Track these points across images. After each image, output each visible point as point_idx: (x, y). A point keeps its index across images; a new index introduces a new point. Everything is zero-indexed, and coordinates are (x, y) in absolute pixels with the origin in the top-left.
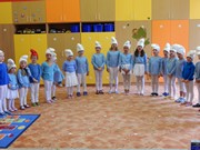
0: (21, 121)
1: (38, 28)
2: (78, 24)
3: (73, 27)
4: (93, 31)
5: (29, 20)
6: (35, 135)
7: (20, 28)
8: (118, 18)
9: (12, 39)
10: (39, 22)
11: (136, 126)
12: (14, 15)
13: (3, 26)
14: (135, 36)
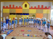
3: (21, 14)
4: (25, 15)
5: (13, 12)
7: (11, 14)
8: (29, 13)
9: (9, 16)
12: (10, 11)
14: (33, 16)
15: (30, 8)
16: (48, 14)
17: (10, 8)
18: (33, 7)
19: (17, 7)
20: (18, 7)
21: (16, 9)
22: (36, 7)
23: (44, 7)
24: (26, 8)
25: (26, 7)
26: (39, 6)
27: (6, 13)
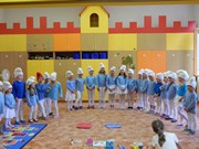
0: (31, 129)
1: (47, 55)
2: (78, 52)
3: (75, 55)
4: (90, 58)
6: (42, 141)
7: (32, 55)
8: (110, 49)
9: (26, 63)
10: (47, 50)
11: (125, 134)
12: (28, 45)
13: (19, 53)
14: (124, 63)
15: (111, 31)
16: (185, 53)
17: (30, 30)
18: (126, 25)
19: (57, 25)
20: (63, 25)
21: (56, 35)
22: (138, 26)
23: (169, 23)
24: (94, 30)
25: (97, 26)
26: (148, 20)
27: (14, 53)
